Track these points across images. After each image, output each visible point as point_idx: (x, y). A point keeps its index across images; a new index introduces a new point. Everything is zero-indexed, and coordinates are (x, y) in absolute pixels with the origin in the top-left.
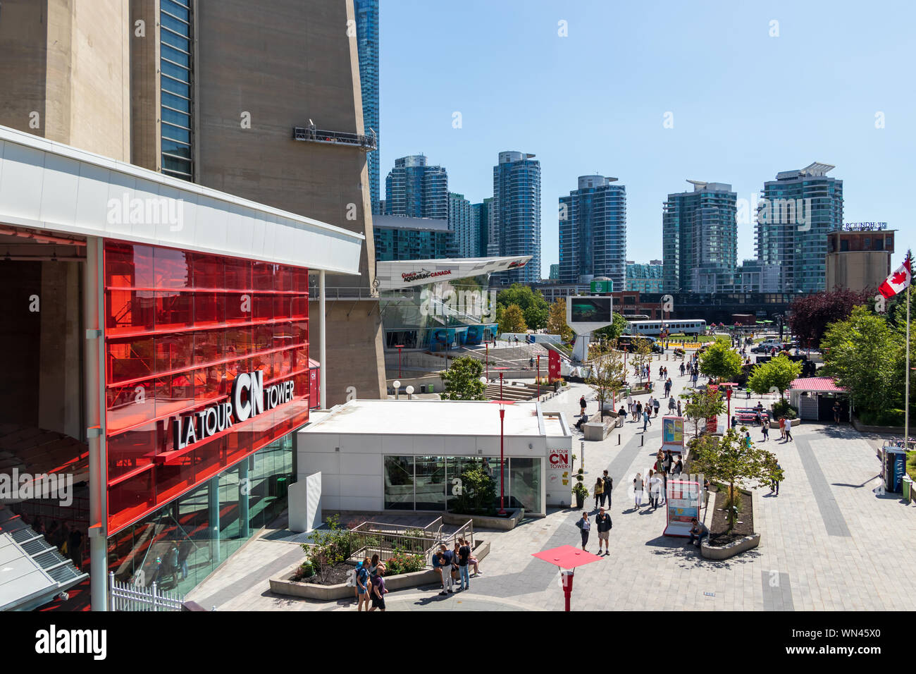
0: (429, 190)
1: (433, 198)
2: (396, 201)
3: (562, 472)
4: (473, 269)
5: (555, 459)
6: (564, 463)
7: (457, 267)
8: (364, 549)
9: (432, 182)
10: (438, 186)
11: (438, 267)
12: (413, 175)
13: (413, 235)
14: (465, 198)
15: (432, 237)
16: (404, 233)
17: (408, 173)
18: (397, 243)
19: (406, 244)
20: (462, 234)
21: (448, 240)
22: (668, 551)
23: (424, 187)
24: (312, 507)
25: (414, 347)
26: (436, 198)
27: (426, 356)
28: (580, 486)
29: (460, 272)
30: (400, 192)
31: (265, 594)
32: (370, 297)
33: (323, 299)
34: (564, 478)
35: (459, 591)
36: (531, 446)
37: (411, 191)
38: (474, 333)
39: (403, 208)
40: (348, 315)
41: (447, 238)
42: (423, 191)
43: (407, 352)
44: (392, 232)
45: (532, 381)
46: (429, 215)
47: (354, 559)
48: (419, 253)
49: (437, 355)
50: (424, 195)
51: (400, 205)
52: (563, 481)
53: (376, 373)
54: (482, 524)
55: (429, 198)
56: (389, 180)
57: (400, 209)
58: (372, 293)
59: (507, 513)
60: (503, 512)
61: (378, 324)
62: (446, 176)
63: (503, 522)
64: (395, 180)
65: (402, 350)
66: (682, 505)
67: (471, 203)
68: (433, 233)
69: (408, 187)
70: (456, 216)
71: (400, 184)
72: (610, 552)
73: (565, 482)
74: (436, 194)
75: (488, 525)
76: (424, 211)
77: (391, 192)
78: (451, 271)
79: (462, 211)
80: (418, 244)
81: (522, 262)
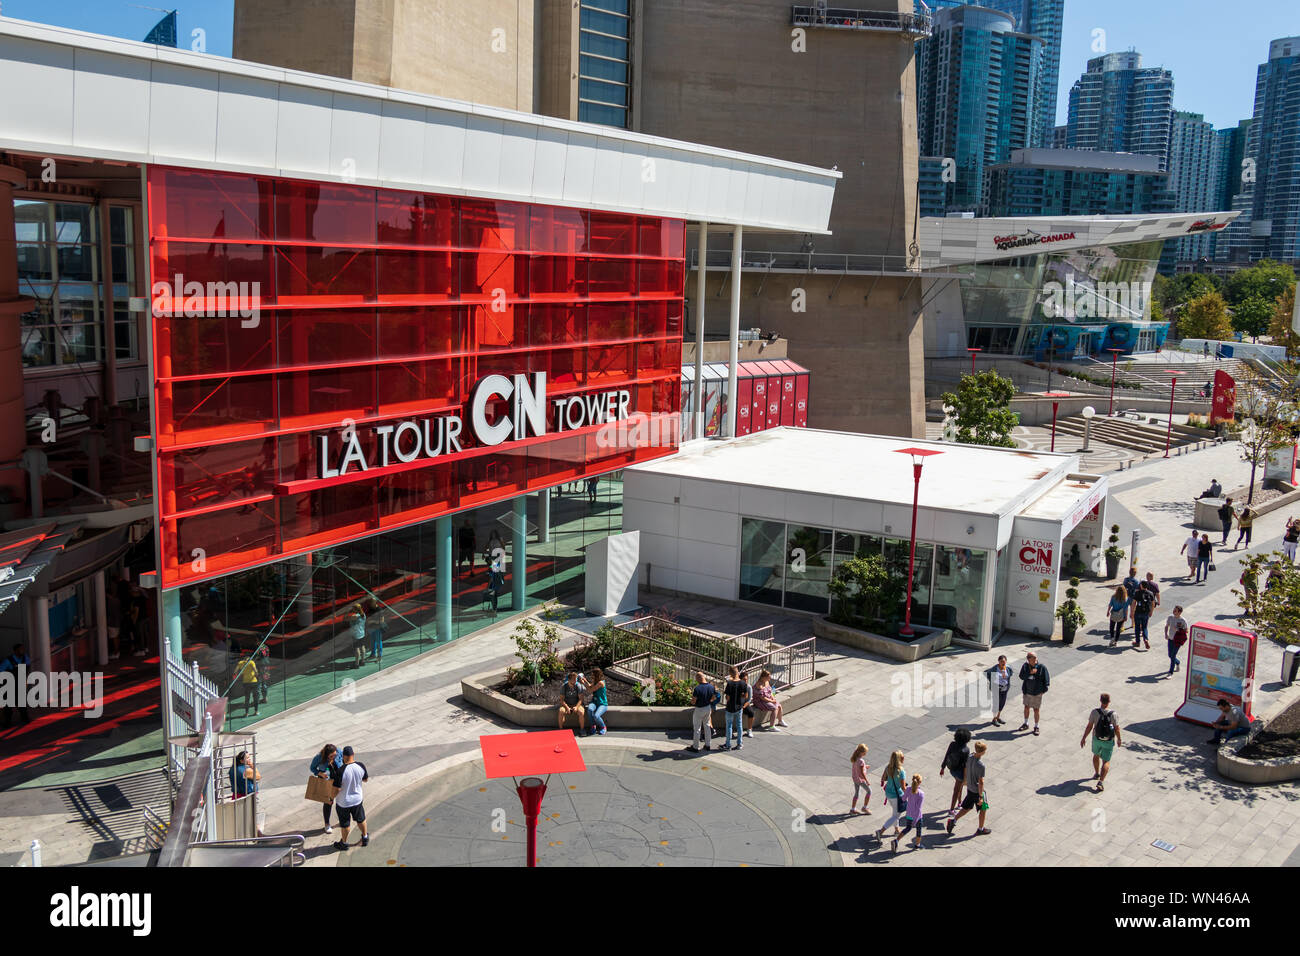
0: (1139, 108)
1: (1145, 121)
2: (1082, 126)
3: (1040, 578)
4: (1114, 232)
5: (1028, 555)
6: (1044, 564)
7: (1085, 229)
8: (645, 657)
9: (1146, 94)
10: (1155, 100)
11: (1053, 227)
12: (1115, 83)
13: (1097, 180)
14: (1206, 120)
15: (1130, 182)
16: (1082, 177)
17: (1106, 82)
18: (1069, 192)
19: (1084, 193)
20: (1193, 179)
21: (1156, 188)
22: (1159, 747)
23: (1132, 103)
24: (618, 581)
25: (1011, 353)
26: (1150, 120)
27: (1025, 368)
28: (1072, 606)
29: (1091, 236)
30: (1091, 113)
31: (450, 701)
32: (904, 270)
33: (738, 269)
34: (1042, 590)
35: (722, 749)
36: (971, 530)
37: (1109, 110)
38: (1122, 335)
39: (1094, 138)
40: (866, 298)
41: (1155, 184)
42: (1129, 109)
43: (995, 359)
44: (1062, 175)
45: (1180, 420)
46: (1136, 148)
47: (618, 670)
48: (1105, 207)
49: (1043, 368)
50: (1131, 116)
51: (1090, 132)
52: (1041, 594)
53: (907, 389)
54: (868, 646)
55: (1138, 121)
56: (1074, 95)
57: (1089, 138)
58: (908, 264)
59: (915, 633)
60: (908, 631)
61: (916, 314)
62: (1170, 84)
63: (896, 646)
64: (1085, 94)
65: (978, 355)
66: (1217, 670)
67: (1216, 127)
68: (1131, 177)
69: (1105, 103)
70: (1187, 149)
71: (1092, 100)
72: (1041, 732)
73: (1044, 597)
74: (1152, 113)
75: (876, 648)
76: (1129, 142)
77: (1077, 113)
78: (1076, 235)
79: (1197, 140)
80: (1105, 194)
81: (1217, 222)
